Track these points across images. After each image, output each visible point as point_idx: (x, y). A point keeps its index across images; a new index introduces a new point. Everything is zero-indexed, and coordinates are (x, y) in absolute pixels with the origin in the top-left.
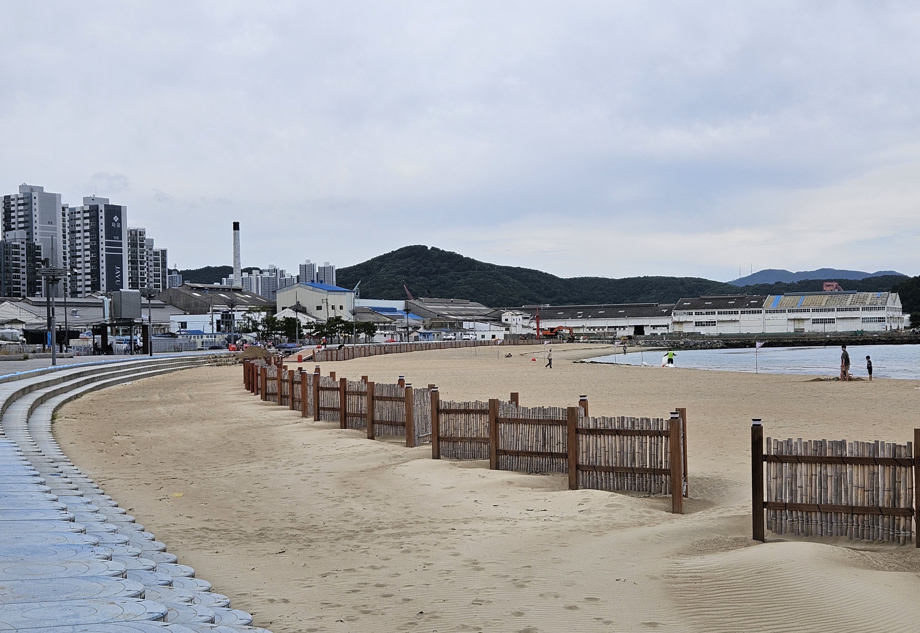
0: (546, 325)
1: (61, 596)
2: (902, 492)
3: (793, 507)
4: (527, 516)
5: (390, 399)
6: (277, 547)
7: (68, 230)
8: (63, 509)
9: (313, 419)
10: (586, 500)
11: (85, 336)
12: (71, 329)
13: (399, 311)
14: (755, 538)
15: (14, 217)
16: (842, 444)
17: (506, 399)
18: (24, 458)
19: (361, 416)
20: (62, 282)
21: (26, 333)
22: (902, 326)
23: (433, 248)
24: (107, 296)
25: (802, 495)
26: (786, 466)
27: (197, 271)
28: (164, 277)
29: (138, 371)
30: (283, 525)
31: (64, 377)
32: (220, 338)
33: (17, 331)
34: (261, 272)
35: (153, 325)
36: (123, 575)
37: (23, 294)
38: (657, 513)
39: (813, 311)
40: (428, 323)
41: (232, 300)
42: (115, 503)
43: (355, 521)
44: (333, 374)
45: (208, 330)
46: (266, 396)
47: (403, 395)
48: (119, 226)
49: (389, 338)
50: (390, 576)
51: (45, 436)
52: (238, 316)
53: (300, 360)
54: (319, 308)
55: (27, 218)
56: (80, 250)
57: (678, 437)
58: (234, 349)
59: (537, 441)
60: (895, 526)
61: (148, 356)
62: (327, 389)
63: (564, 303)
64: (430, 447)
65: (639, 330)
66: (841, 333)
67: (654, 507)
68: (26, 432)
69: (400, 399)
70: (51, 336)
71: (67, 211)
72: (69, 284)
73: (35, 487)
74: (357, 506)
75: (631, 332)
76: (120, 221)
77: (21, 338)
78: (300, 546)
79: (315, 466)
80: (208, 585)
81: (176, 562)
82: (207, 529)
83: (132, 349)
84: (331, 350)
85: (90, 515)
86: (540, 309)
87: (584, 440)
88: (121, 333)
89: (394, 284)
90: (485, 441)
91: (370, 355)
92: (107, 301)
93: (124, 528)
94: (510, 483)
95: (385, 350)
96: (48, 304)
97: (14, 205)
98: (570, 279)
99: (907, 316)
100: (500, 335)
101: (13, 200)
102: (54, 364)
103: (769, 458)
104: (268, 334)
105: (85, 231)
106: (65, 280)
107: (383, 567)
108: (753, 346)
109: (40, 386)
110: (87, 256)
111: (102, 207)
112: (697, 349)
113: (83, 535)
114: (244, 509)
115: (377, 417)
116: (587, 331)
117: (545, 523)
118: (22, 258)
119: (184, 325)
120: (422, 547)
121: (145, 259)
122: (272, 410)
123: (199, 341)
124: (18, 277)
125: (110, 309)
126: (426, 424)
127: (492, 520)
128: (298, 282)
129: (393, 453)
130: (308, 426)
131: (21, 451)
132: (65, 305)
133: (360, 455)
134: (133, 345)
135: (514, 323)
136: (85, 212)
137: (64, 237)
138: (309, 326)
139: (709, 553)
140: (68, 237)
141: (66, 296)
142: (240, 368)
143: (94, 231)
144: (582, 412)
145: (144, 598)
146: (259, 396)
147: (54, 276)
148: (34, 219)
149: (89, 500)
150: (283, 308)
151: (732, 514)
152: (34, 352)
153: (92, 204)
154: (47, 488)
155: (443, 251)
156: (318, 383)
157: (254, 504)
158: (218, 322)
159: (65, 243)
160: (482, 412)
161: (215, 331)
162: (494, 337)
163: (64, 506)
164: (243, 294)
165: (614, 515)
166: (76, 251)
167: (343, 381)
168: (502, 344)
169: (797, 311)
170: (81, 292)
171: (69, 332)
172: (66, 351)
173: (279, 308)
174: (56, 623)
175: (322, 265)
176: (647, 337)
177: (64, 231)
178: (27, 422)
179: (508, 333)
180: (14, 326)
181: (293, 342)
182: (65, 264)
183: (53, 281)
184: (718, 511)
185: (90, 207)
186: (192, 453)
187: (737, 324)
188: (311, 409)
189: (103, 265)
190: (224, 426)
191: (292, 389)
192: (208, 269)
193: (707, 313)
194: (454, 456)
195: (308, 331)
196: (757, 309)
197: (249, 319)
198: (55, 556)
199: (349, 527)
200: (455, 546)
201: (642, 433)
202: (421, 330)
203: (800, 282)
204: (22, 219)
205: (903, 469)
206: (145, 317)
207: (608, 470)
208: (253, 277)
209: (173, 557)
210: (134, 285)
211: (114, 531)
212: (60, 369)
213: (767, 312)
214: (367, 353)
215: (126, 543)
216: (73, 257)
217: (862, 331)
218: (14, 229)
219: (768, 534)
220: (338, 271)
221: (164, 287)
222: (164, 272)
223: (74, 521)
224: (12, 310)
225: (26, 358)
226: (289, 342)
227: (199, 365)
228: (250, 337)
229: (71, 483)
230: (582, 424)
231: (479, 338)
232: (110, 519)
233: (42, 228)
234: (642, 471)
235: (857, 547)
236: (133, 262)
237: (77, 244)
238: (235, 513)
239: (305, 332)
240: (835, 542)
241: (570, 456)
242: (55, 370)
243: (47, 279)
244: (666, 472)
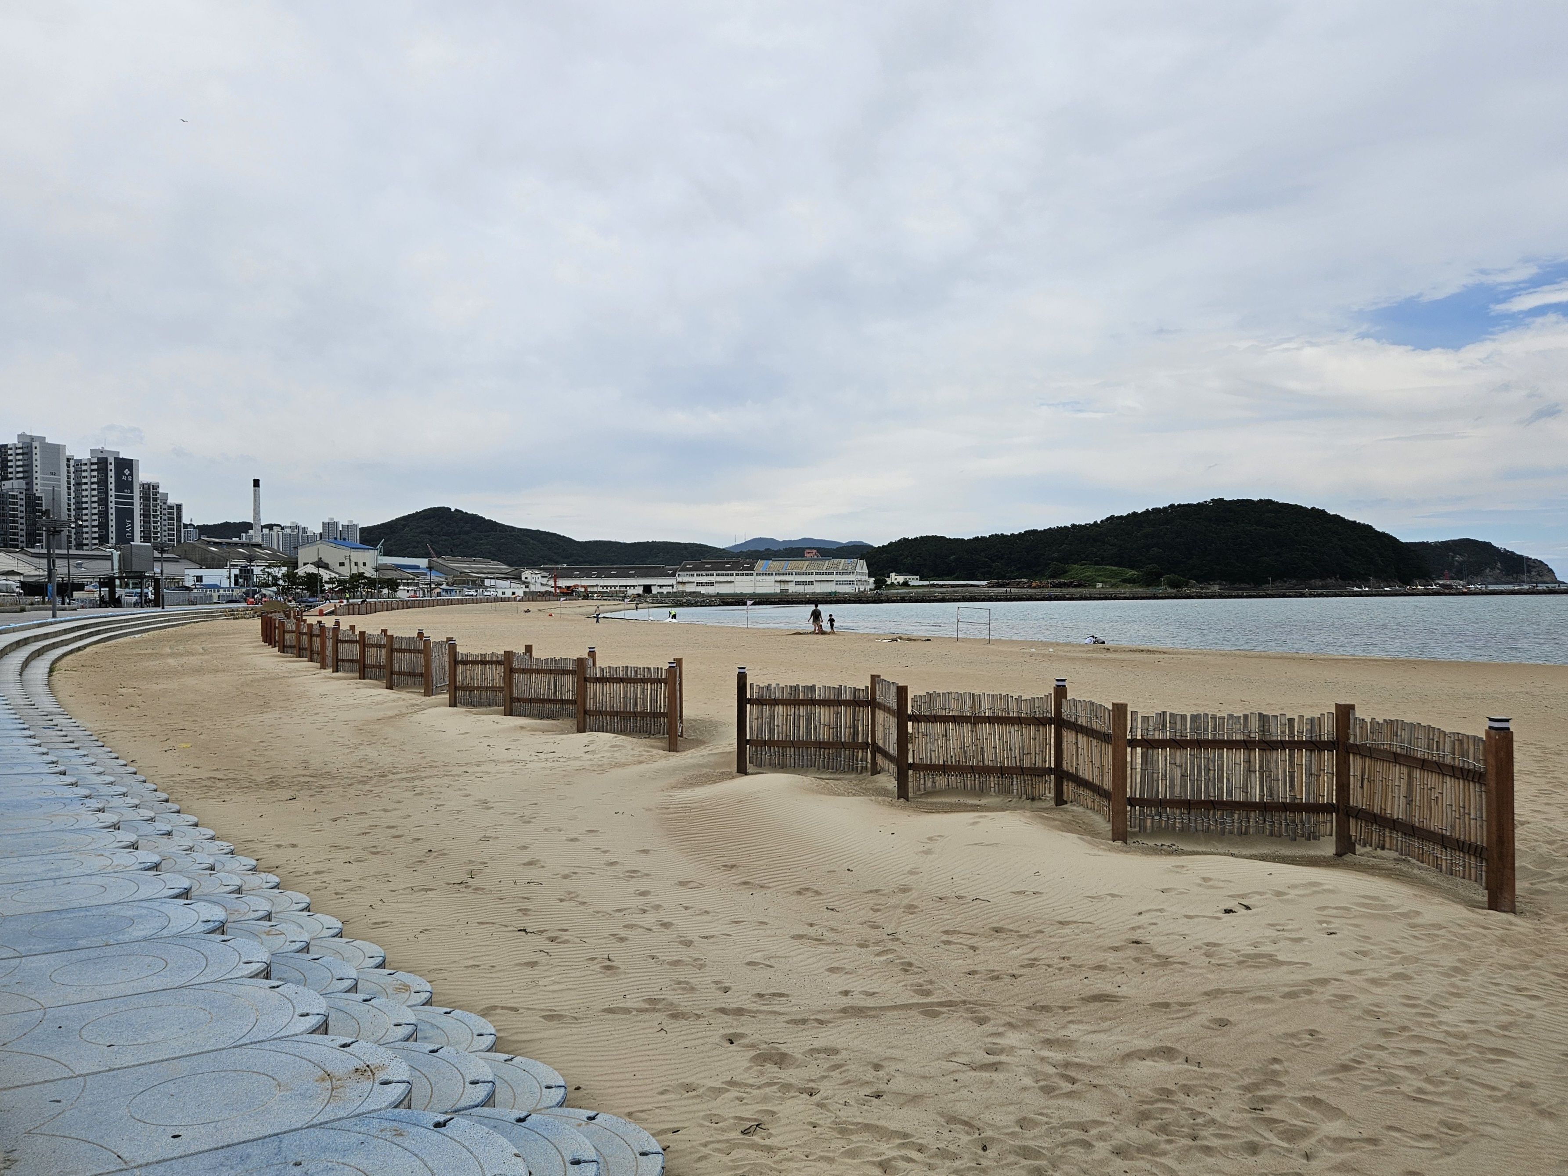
0: (563, 583)
1: (43, 851)
2: (860, 728)
3: (771, 743)
4: (536, 758)
5: (410, 651)
6: (288, 794)
7: (73, 482)
8: (53, 763)
9: (331, 670)
10: (592, 742)
11: (91, 588)
12: (76, 581)
13: (423, 569)
14: (738, 771)
15: (11, 467)
16: (812, 688)
17: (521, 650)
18: (13, 711)
19: (380, 667)
20: (65, 533)
21: (23, 585)
22: (868, 588)
23: (456, 510)
24: (115, 549)
25: (778, 733)
26: (766, 708)
27: (215, 526)
28: (179, 531)
29: (148, 624)
30: (295, 773)
31: (65, 630)
32: (238, 592)
33: (13, 583)
34: (282, 528)
35: (166, 579)
36: (116, 827)
37: (21, 545)
38: (655, 751)
39: (796, 574)
40: (450, 580)
41: (250, 555)
42: (114, 755)
43: (369, 767)
44: (352, 628)
45: (225, 583)
46: (283, 649)
47: (422, 647)
48: (130, 479)
49: (412, 593)
50: (401, 817)
51: (42, 689)
52: (257, 570)
53: (321, 613)
54: (342, 564)
55: (26, 469)
56: (86, 502)
57: (675, 684)
58: (252, 603)
59: (549, 688)
60: (854, 758)
61: (160, 609)
62: (346, 642)
63: (580, 563)
64: (447, 696)
65: (647, 589)
66: (818, 594)
67: (652, 747)
68: (18, 686)
69: (419, 651)
70: (52, 588)
71: (72, 463)
72: (74, 536)
73: (24, 741)
74: (372, 753)
75: (640, 591)
76: (131, 474)
77: (17, 590)
78: (312, 792)
79: (332, 716)
80: (211, 833)
81: (179, 812)
82: (215, 778)
83: (143, 602)
84: (353, 604)
85: (85, 768)
86: (557, 569)
87: (591, 688)
88: (131, 586)
89: (418, 542)
90: (501, 689)
91: (393, 609)
92: (116, 554)
93: (125, 780)
94: (522, 728)
95: (406, 605)
96: (48, 556)
97: (11, 455)
98: (586, 542)
99: (872, 580)
100: (520, 593)
101: (10, 449)
102: (54, 616)
103: (751, 702)
104: (288, 589)
105: (93, 483)
106: (70, 532)
107: (395, 809)
108: (745, 604)
109: (37, 638)
110: (95, 508)
111: (111, 460)
112: (698, 606)
113: (75, 789)
114: (257, 758)
115: (396, 668)
116: (600, 589)
117: (553, 764)
118: (20, 509)
119: (199, 579)
120: (434, 789)
121: (159, 513)
122: (290, 661)
123: (215, 595)
124: (16, 528)
125: (119, 561)
126: (444, 674)
127: (503, 762)
128: (321, 538)
129: (411, 702)
130: (326, 677)
131: (9, 704)
132: (68, 557)
133: (377, 704)
134: (143, 598)
135: (533, 581)
136: (92, 464)
137: (69, 488)
138: (331, 581)
139: (699, 786)
140: (73, 488)
141: (69, 548)
142: (258, 622)
143: (103, 483)
144: (591, 662)
145: (137, 848)
146: (277, 648)
147: (55, 528)
148: (35, 469)
149: (86, 753)
150: (305, 564)
151: (720, 751)
152: (32, 604)
153: (101, 456)
154: (36, 741)
155: (466, 513)
156: (337, 636)
157: (266, 753)
158: (236, 576)
159: (69, 494)
160: (498, 663)
161: (233, 585)
162: (514, 593)
163: (55, 759)
164: (264, 549)
165: (617, 755)
166: (83, 503)
167: (362, 634)
168: (521, 600)
169: (783, 574)
170: (87, 545)
171: (73, 584)
172: (69, 604)
173: (300, 563)
174: (34, 877)
175: (346, 523)
176: (655, 596)
177: (69, 483)
178: (21, 675)
179: (527, 590)
180: (9, 578)
181: (314, 596)
182: (69, 516)
183: (54, 532)
184: (708, 749)
185: (99, 459)
186: (203, 704)
187: (732, 585)
188: (329, 661)
189: (112, 517)
190: (237, 678)
191: (311, 641)
192: (226, 525)
193: (707, 575)
194: (471, 704)
195: (330, 586)
196: (749, 572)
197: (269, 574)
198: (40, 810)
199: (363, 772)
200: (466, 787)
201: (644, 681)
202: (444, 586)
203: (786, 549)
204: (21, 469)
205: (861, 709)
206: (157, 570)
207: (614, 714)
208: (274, 533)
209: (176, 807)
210: (146, 538)
211: (112, 783)
212: (61, 622)
213: (757, 574)
214: (390, 607)
215: (124, 794)
216: (78, 509)
217: (835, 592)
218: (11, 479)
219: (750, 768)
220: (363, 530)
221: (179, 541)
222: (179, 527)
223: (64, 774)
224: (8, 561)
225: (23, 610)
226: (310, 597)
227: (214, 618)
228: (269, 591)
229: (66, 736)
230: (589, 673)
231: (500, 595)
232: (108, 771)
233: (43, 479)
234: (644, 715)
235: (824, 776)
236: (146, 515)
237: (83, 496)
238: (245, 762)
239: (327, 587)
240: (805, 774)
241: (579, 702)
242: (55, 623)
243: (48, 531)
244: (664, 715)
